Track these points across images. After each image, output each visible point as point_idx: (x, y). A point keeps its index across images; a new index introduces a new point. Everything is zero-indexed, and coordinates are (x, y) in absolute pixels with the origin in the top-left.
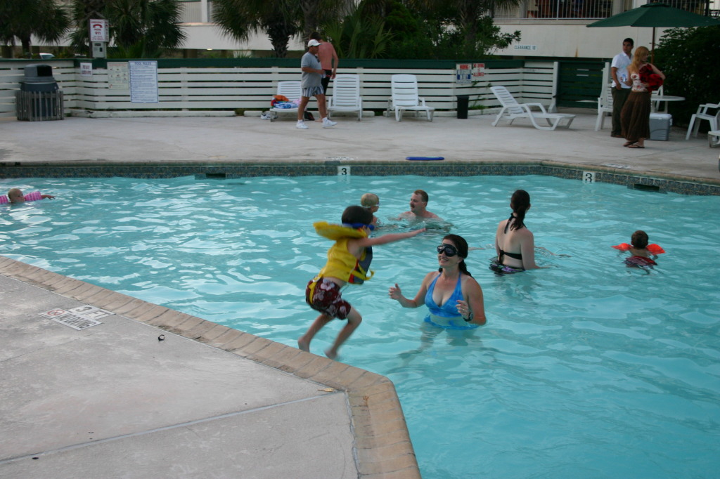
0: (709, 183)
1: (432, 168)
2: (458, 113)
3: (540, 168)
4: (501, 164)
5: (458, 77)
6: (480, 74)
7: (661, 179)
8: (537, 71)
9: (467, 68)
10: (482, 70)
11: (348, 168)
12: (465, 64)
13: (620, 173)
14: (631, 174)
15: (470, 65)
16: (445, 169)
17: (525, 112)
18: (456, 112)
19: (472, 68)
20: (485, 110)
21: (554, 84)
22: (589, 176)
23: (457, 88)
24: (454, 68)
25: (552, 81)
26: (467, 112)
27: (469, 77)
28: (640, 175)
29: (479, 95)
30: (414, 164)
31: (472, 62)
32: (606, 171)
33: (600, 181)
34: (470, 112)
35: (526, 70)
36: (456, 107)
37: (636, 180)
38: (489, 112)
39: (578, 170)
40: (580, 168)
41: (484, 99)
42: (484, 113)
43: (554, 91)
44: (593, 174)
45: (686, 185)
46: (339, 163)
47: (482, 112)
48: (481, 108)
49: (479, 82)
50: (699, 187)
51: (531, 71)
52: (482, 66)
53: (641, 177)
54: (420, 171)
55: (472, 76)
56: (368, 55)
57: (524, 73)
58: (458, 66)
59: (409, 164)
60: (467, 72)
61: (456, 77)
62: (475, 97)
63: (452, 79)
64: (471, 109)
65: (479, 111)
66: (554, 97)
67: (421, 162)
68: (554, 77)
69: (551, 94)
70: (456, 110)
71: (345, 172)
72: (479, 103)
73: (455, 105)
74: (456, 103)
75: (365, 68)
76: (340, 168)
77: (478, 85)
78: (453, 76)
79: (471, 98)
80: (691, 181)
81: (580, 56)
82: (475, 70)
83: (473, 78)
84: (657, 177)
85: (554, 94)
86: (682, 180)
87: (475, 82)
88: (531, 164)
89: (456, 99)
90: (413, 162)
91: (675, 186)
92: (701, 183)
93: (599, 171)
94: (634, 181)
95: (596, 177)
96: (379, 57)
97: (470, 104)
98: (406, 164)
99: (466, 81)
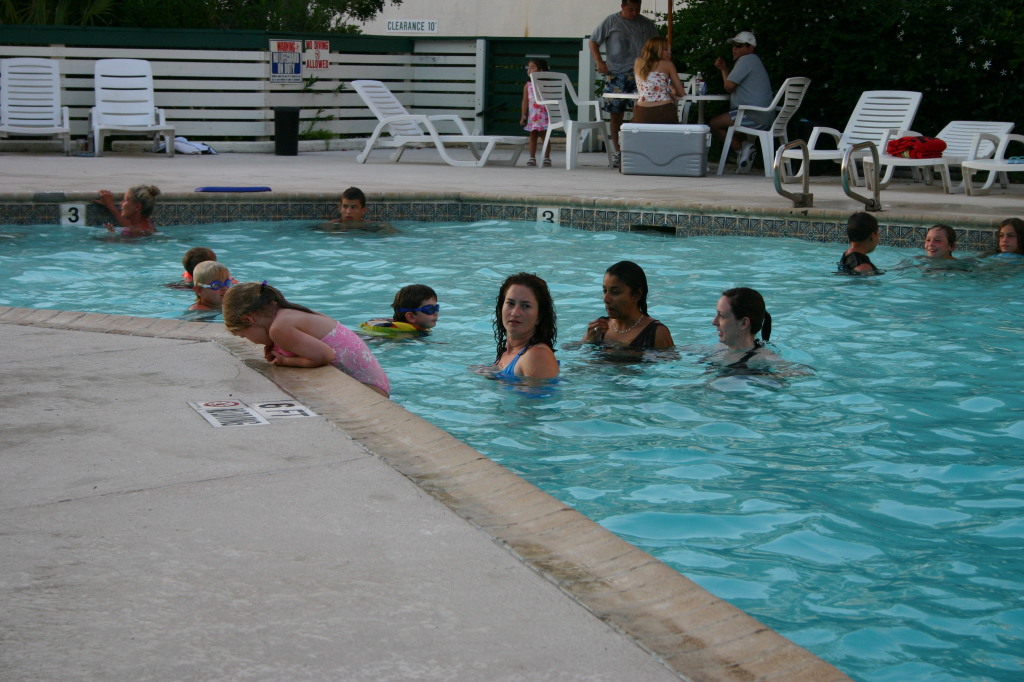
0: (761, 215)
1: (248, 208)
2: (277, 146)
3: (457, 206)
4: (383, 199)
5: (275, 69)
6: (320, 64)
7: (677, 214)
8: (441, 60)
9: (292, 49)
10: (325, 54)
11: (81, 207)
12: (288, 41)
13: (606, 206)
14: (625, 207)
15: (298, 44)
16: (273, 208)
17: (427, 134)
18: (272, 143)
19: (304, 51)
20: (333, 142)
21: (479, 87)
22: (548, 215)
23: (272, 91)
24: (266, 48)
25: (473, 82)
26: (296, 145)
27: (297, 69)
28: (641, 208)
29: (320, 109)
30: (213, 200)
31: (303, 37)
32: (578, 204)
33: (568, 225)
34: (302, 144)
35: (416, 59)
36: (272, 133)
37: (633, 217)
38: (344, 146)
39: (527, 206)
40: (531, 202)
41: (330, 118)
42: (331, 147)
43: (479, 102)
44: (556, 211)
45: (721, 221)
46: (63, 198)
47: (327, 144)
48: (324, 136)
49: (317, 80)
50: (745, 222)
51: (429, 60)
52: (324, 47)
53: (642, 212)
54: (224, 213)
55: (303, 68)
56: (74, 18)
57: (413, 65)
58: (274, 44)
59: (203, 199)
60: (293, 58)
61: (269, 67)
62: (312, 114)
63: (262, 70)
64: (305, 137)
65: (321, 142)
66: (479, 115)
67: (226, 194)
68: (479, 73)
69: (473, 108)
70: (272, 138)
71: (76, 215)
72: (319, 126)
73: (271, 130)
74: (273, 123)
75: (68, 46)
76: (65, 207)
77: (317, 86)
78: (263, 65)
79: (303, 114)
80: (729, 213)
81: (532, 34)
82: (310, 55)
83: (306, 73)
84: (671, 210)
85: (479, 108)
86: (714, 212)
87: (311, 81)
88: (439, 199)
89: (271, 114)
90: (211, 194)
91: (703, 225)
92: (747, 214)
93: (566, 204)
94: (630, 219)
95: (562, 217)
96: (99, 23)
97: (303, 128)
98: (196, 200)
99: (290, 76)
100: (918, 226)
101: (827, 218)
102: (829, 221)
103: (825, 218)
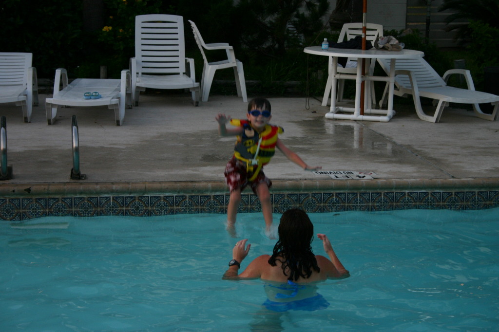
100: (141, 195)
101: (51, 194)
102: (52, 196)
103: (48, 194)
